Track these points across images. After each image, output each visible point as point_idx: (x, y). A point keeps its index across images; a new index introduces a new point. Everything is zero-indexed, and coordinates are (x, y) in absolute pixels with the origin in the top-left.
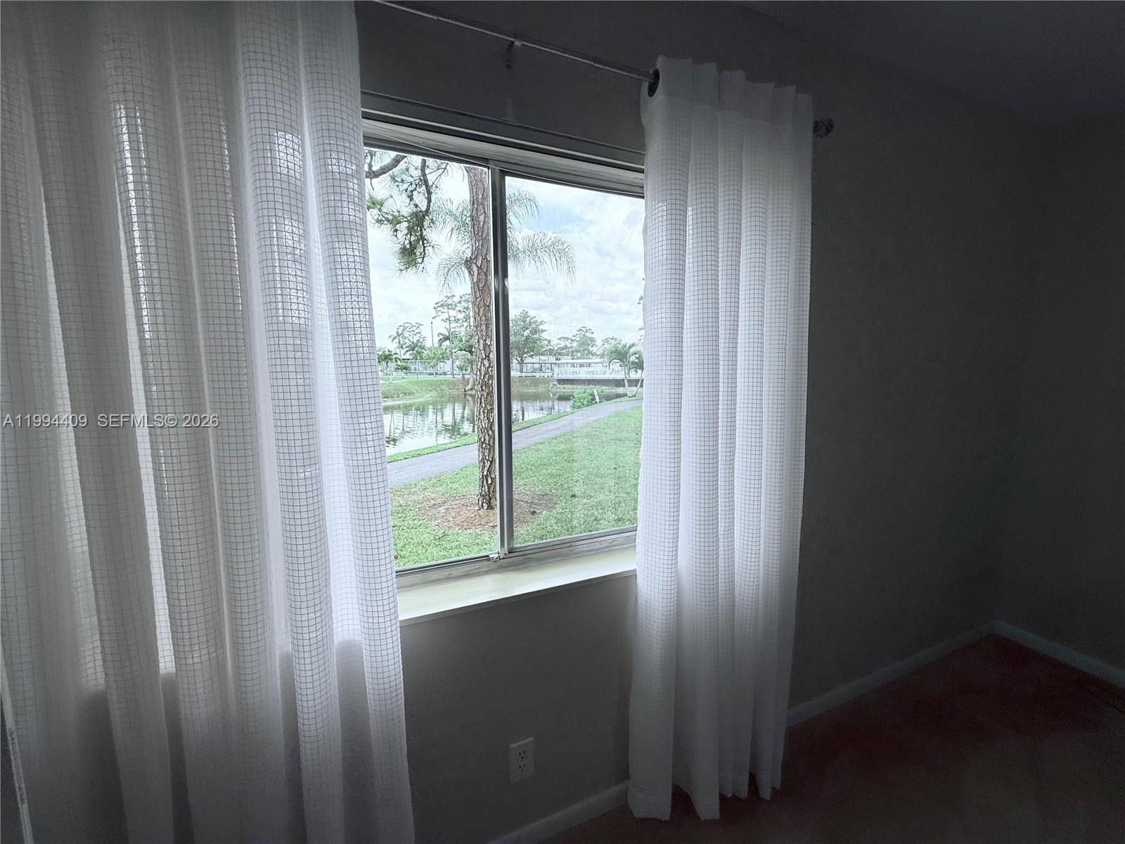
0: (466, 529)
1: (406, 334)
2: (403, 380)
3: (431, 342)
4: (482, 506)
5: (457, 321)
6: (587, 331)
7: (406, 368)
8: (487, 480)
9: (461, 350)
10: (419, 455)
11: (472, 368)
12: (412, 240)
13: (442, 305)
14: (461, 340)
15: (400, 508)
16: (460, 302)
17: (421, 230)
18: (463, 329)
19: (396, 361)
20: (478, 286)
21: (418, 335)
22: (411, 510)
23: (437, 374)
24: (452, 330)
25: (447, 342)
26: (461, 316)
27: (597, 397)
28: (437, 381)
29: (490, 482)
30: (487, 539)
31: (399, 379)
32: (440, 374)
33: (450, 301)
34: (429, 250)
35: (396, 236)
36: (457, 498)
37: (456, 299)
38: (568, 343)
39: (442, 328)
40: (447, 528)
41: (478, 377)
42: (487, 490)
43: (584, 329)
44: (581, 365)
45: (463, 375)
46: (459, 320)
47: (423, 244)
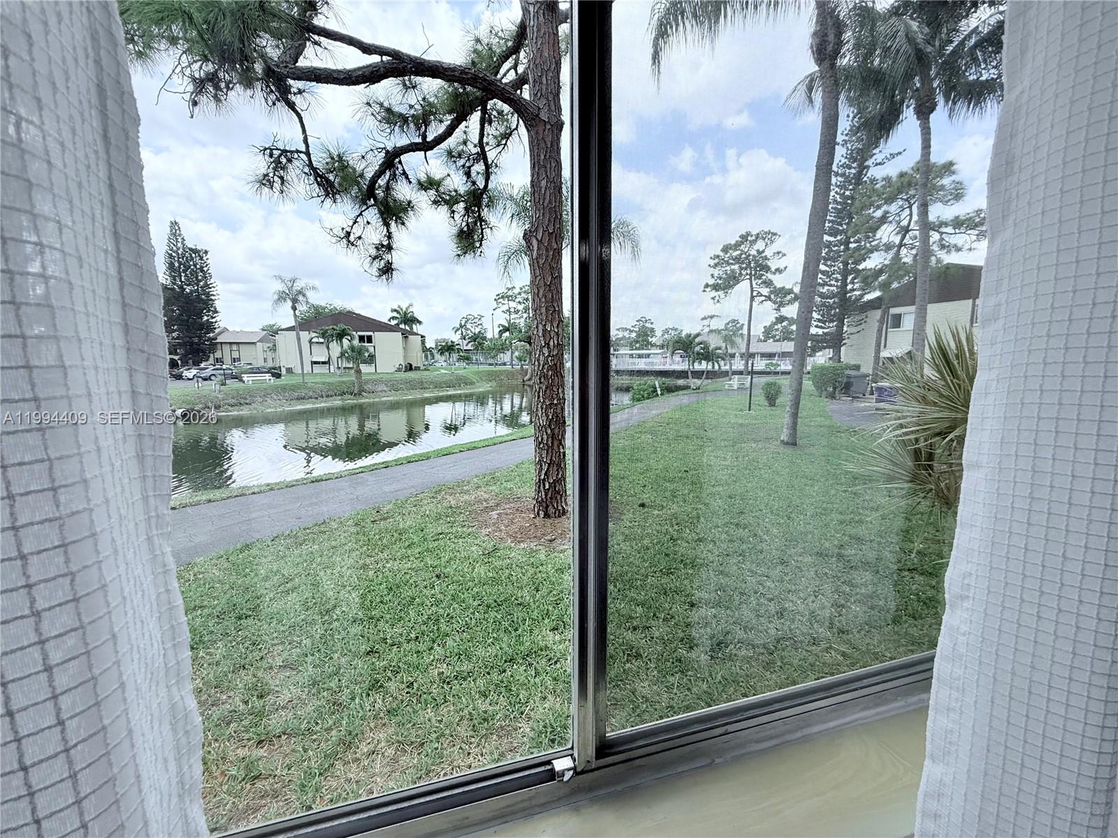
0: (519, 542)
1: (469, 326)
2: (465, 371)
3: (491, 333)
4: (538, 513)
5: (517, 312)
6: (646, 321)
7: (468, 359)
8: (544, 487)
9: (520, 341)
10: (475, 448)
11: (530, 359)
12: (470, 221)
13: (503, 297)
14: (520, 331)
15: (450, 510)
16: (520, 294)
17: (479, 211)
18: (522, 320)
19: (458, 352)
20: (538, 262)
21: (480, 327)
22: (461, 513)
23: (496, 364)
24: (512, 321)
25: (507, 334)
26: (521, 307)
27: (659, 390)
28: (496, 372)
29: (547, 487)
30: (542, 557)
31: (461, 369)
32: (500, 365)
33: (510, 293)
34: (487, 231)
35: (453, 217)
36: (511, 500)
37: (517, 291)
38: (626, 334)
39: (502, 319)
40: (498, 540)
41: (536, 368)
42: (544, 497)
43: (643, 319)
44: (640, 356)
45: (522, 365)
46: (518, 311)
47: (481, 225)
